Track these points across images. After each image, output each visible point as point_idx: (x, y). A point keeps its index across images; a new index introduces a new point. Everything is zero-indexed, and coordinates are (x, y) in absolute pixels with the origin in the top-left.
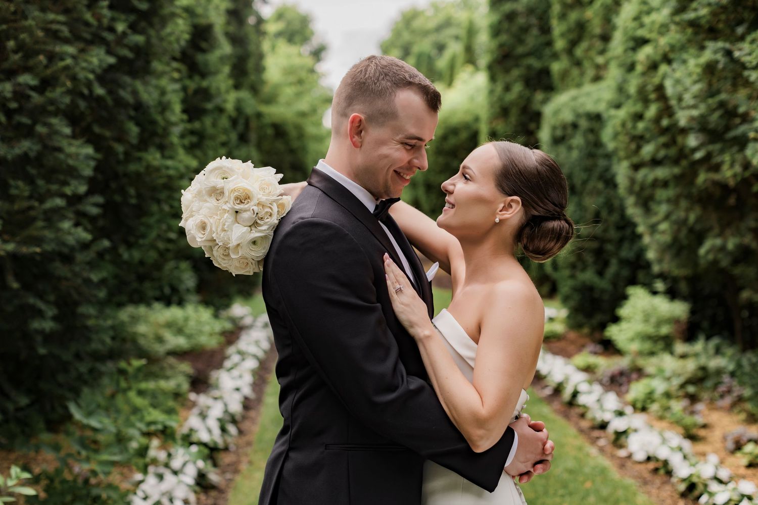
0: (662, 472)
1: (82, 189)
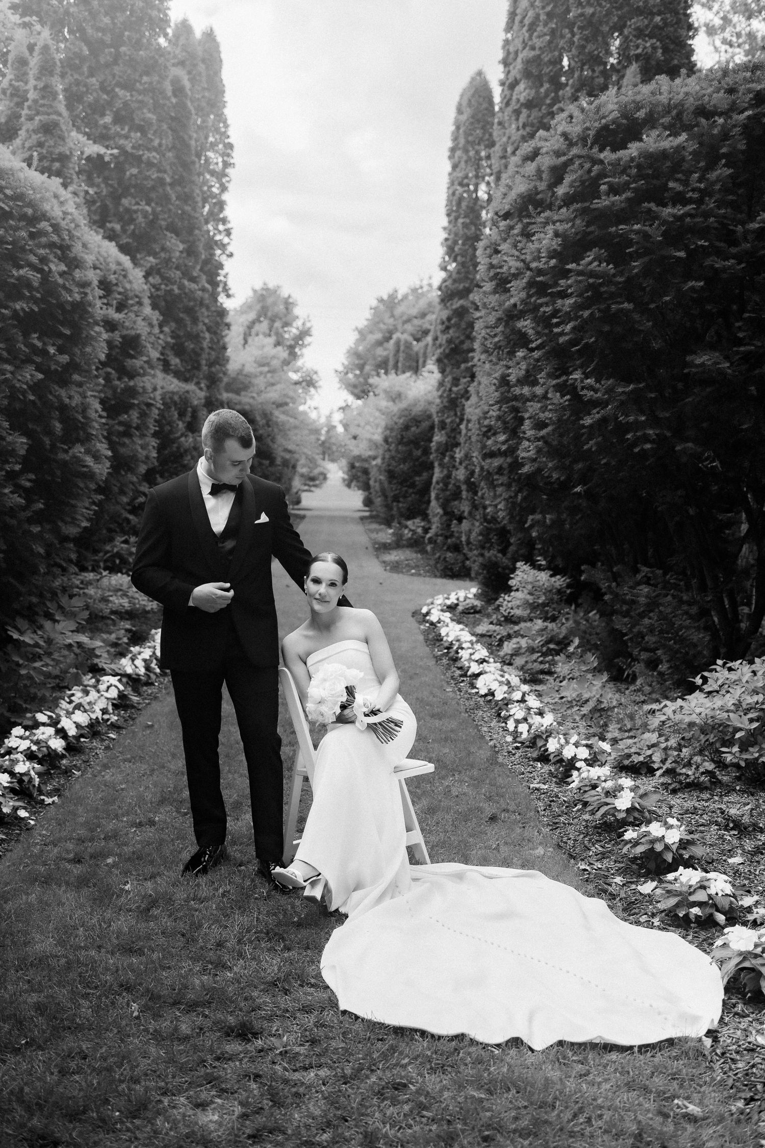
1: (18, 467)
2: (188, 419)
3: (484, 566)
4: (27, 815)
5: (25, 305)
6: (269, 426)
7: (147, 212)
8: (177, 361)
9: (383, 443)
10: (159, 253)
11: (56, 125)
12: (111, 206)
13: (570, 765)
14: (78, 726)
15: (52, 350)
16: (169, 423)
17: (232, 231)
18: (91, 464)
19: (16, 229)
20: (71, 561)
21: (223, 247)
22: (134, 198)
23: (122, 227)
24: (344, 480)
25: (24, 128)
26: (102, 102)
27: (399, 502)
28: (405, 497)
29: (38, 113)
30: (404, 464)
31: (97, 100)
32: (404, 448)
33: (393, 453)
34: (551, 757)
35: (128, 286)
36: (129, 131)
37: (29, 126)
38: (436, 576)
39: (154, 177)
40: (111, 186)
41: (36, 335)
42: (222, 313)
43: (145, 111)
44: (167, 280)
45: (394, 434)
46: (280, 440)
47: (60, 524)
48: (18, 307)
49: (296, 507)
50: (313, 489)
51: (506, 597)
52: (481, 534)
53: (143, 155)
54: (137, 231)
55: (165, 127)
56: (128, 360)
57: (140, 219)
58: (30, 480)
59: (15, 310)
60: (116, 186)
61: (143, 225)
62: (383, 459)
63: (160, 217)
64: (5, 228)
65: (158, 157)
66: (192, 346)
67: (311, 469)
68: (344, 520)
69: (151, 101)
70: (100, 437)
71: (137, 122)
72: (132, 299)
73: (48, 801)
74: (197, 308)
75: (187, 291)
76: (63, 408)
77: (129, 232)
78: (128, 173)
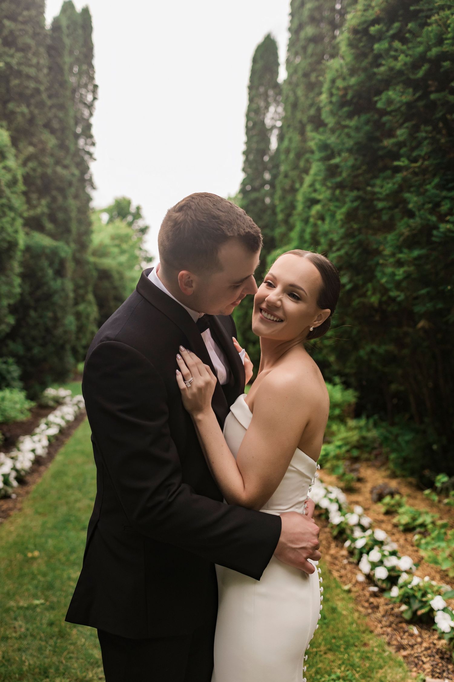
0: (323, 517)
2: (56, 267)
8: (51, 225)
10: (37, 144)
16: (41, 270)
21: (90, 154)
22: (17, 103)
36: (15, 51)
39: (32, 87)
42: (89, 199)
43: (26, 37)
53: (24, 70)
54: (18, 129)
55: (42, 51)
61: (21, 124)
63: (37, 117)
65: (36, 71)
66: (62, 216)
71: (20, 45)
74: (66, 188)
75: (59, 175)
77: (12, 129)
78: (12, 83)
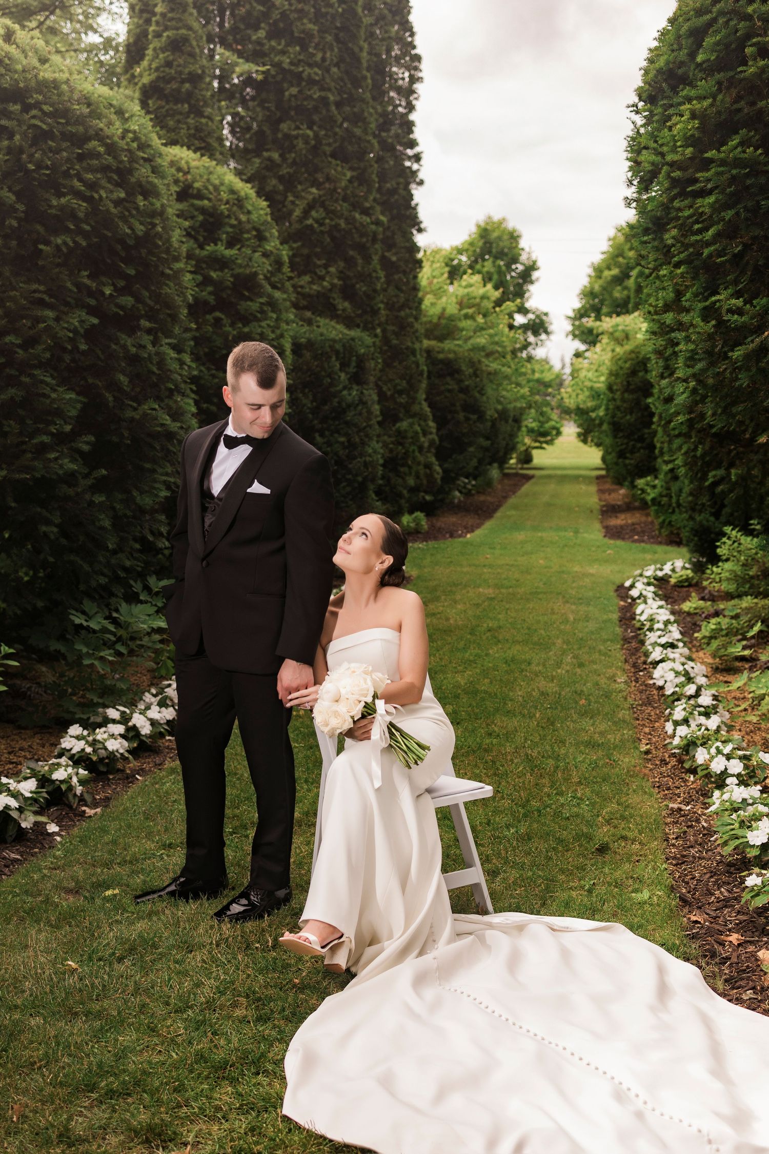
2: (352, 369)
3: (695, 532)
4: (56, 829)
5: (69, 240)
6: (476, 376)
7: (308, 136)
8: (346, 304)
9: (607, 392)
10: (324, 183)
11: (186, 40)
12: (268, 132)
13: (720, 781)
14: (153, 723)
15: (108, 291)
16: (329, 376)
17: (423, 156)
18: (169, 422)
19: (58, 151)
20: (161, 534)
21: (414, 173)
22: (295, 121)
23: (280, 155)
24: (579, 435)
25: (151, 46)
26: (255, 14)
27: (626, 458)
28: (632, 452)
29: (166, 28)
30: (631, 414)
31: (249, 13)
32: (631, 397)
33: (619, 403)
34: (699, 770)
35: (243, 218)
36: (287, 45)
37: (155, 44)
38: (660, 543)
39: (315, 96)
40: (268, 109)
41: (86, 273)
42: (415, 248)
43: (305, 21)
44: (331, 213)
45: (619, 381)
46: (490, 391)
47: (135, 493)
48: (59, 241)
49: (525, 466)
50: (544, 445)
51: (715, 569)
52: (691, 494)
53: (303, 71)
54: (298, 160)
55: (329, 38)
56: (242, 303)
57: (300, 144)
58: (87, 443)
59: (57, 246)
60: (273, 109)
61: (304, 152)
62: (607, 409)
63: (324, 142)
64: (42, 150)
65: (320, 72)
66: (364, 289)
67: (542, 423)
68: (576, 479)
69: (312, 10)
70: (188, 391)
71: (296, 34)
72: (248, 232)
73: (89, 812)
74: (368, 245)
75: (358, 225)
76: (134, 360)
77: (290, 161)
78: (287, 94)
